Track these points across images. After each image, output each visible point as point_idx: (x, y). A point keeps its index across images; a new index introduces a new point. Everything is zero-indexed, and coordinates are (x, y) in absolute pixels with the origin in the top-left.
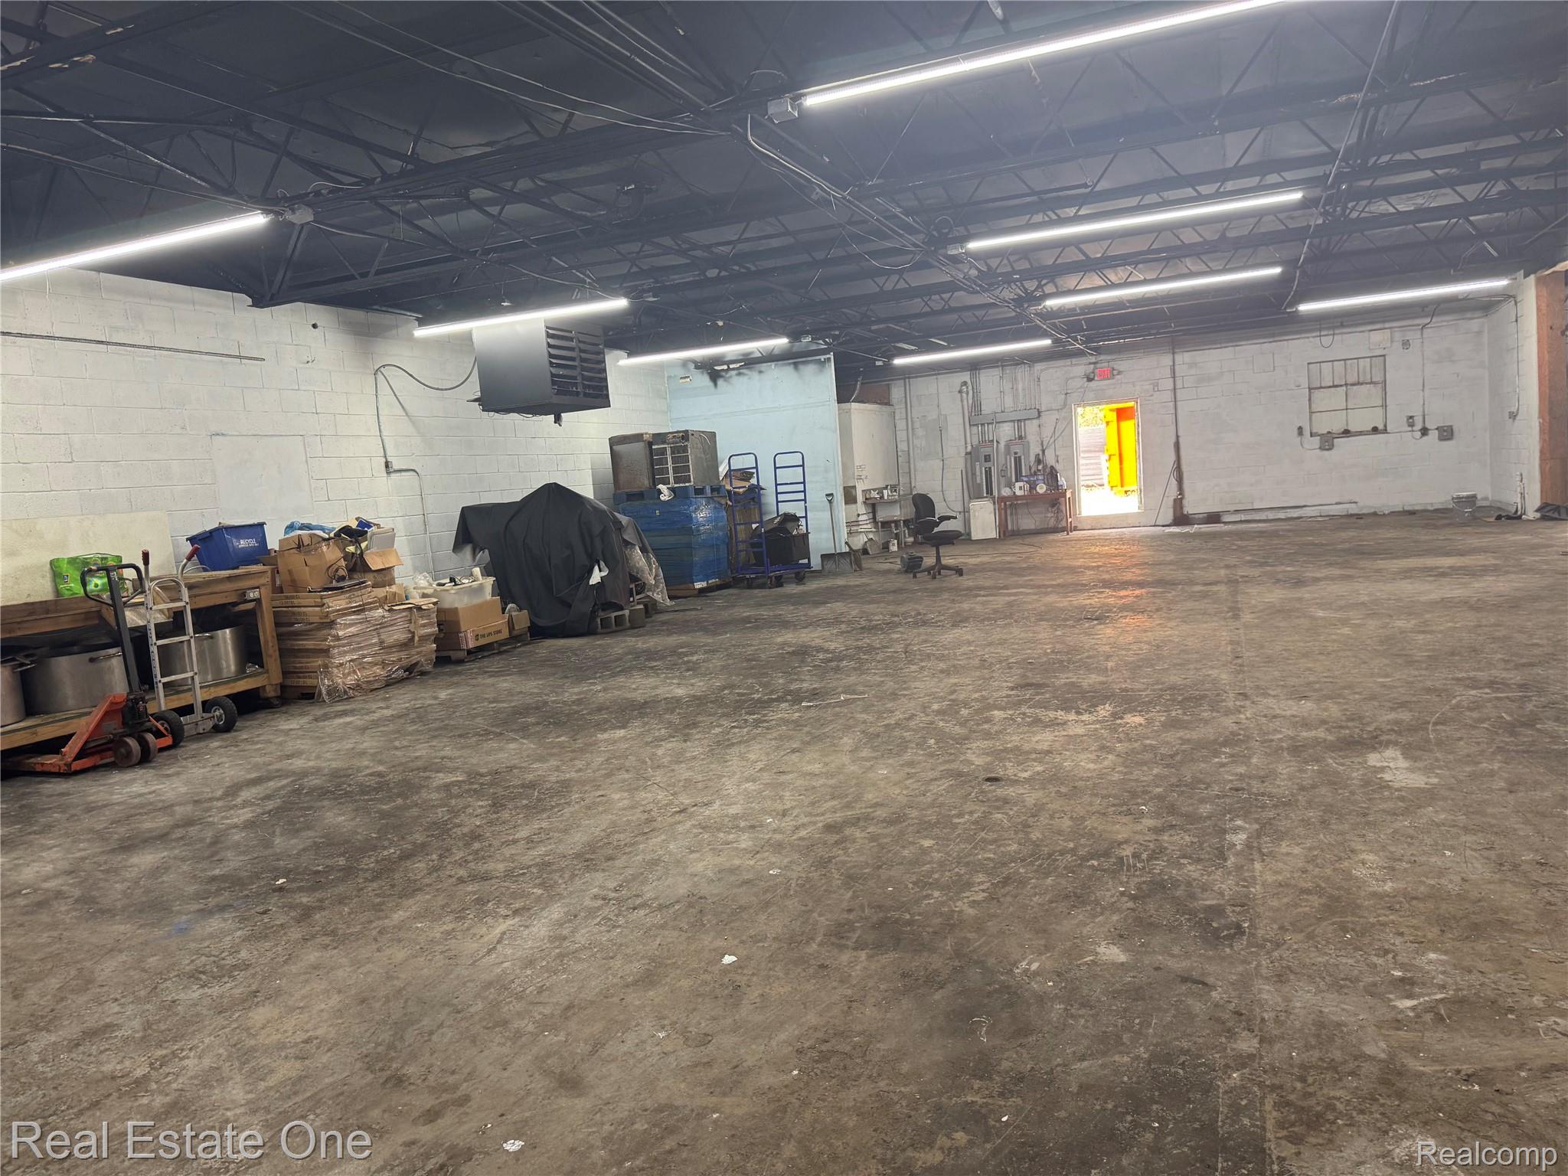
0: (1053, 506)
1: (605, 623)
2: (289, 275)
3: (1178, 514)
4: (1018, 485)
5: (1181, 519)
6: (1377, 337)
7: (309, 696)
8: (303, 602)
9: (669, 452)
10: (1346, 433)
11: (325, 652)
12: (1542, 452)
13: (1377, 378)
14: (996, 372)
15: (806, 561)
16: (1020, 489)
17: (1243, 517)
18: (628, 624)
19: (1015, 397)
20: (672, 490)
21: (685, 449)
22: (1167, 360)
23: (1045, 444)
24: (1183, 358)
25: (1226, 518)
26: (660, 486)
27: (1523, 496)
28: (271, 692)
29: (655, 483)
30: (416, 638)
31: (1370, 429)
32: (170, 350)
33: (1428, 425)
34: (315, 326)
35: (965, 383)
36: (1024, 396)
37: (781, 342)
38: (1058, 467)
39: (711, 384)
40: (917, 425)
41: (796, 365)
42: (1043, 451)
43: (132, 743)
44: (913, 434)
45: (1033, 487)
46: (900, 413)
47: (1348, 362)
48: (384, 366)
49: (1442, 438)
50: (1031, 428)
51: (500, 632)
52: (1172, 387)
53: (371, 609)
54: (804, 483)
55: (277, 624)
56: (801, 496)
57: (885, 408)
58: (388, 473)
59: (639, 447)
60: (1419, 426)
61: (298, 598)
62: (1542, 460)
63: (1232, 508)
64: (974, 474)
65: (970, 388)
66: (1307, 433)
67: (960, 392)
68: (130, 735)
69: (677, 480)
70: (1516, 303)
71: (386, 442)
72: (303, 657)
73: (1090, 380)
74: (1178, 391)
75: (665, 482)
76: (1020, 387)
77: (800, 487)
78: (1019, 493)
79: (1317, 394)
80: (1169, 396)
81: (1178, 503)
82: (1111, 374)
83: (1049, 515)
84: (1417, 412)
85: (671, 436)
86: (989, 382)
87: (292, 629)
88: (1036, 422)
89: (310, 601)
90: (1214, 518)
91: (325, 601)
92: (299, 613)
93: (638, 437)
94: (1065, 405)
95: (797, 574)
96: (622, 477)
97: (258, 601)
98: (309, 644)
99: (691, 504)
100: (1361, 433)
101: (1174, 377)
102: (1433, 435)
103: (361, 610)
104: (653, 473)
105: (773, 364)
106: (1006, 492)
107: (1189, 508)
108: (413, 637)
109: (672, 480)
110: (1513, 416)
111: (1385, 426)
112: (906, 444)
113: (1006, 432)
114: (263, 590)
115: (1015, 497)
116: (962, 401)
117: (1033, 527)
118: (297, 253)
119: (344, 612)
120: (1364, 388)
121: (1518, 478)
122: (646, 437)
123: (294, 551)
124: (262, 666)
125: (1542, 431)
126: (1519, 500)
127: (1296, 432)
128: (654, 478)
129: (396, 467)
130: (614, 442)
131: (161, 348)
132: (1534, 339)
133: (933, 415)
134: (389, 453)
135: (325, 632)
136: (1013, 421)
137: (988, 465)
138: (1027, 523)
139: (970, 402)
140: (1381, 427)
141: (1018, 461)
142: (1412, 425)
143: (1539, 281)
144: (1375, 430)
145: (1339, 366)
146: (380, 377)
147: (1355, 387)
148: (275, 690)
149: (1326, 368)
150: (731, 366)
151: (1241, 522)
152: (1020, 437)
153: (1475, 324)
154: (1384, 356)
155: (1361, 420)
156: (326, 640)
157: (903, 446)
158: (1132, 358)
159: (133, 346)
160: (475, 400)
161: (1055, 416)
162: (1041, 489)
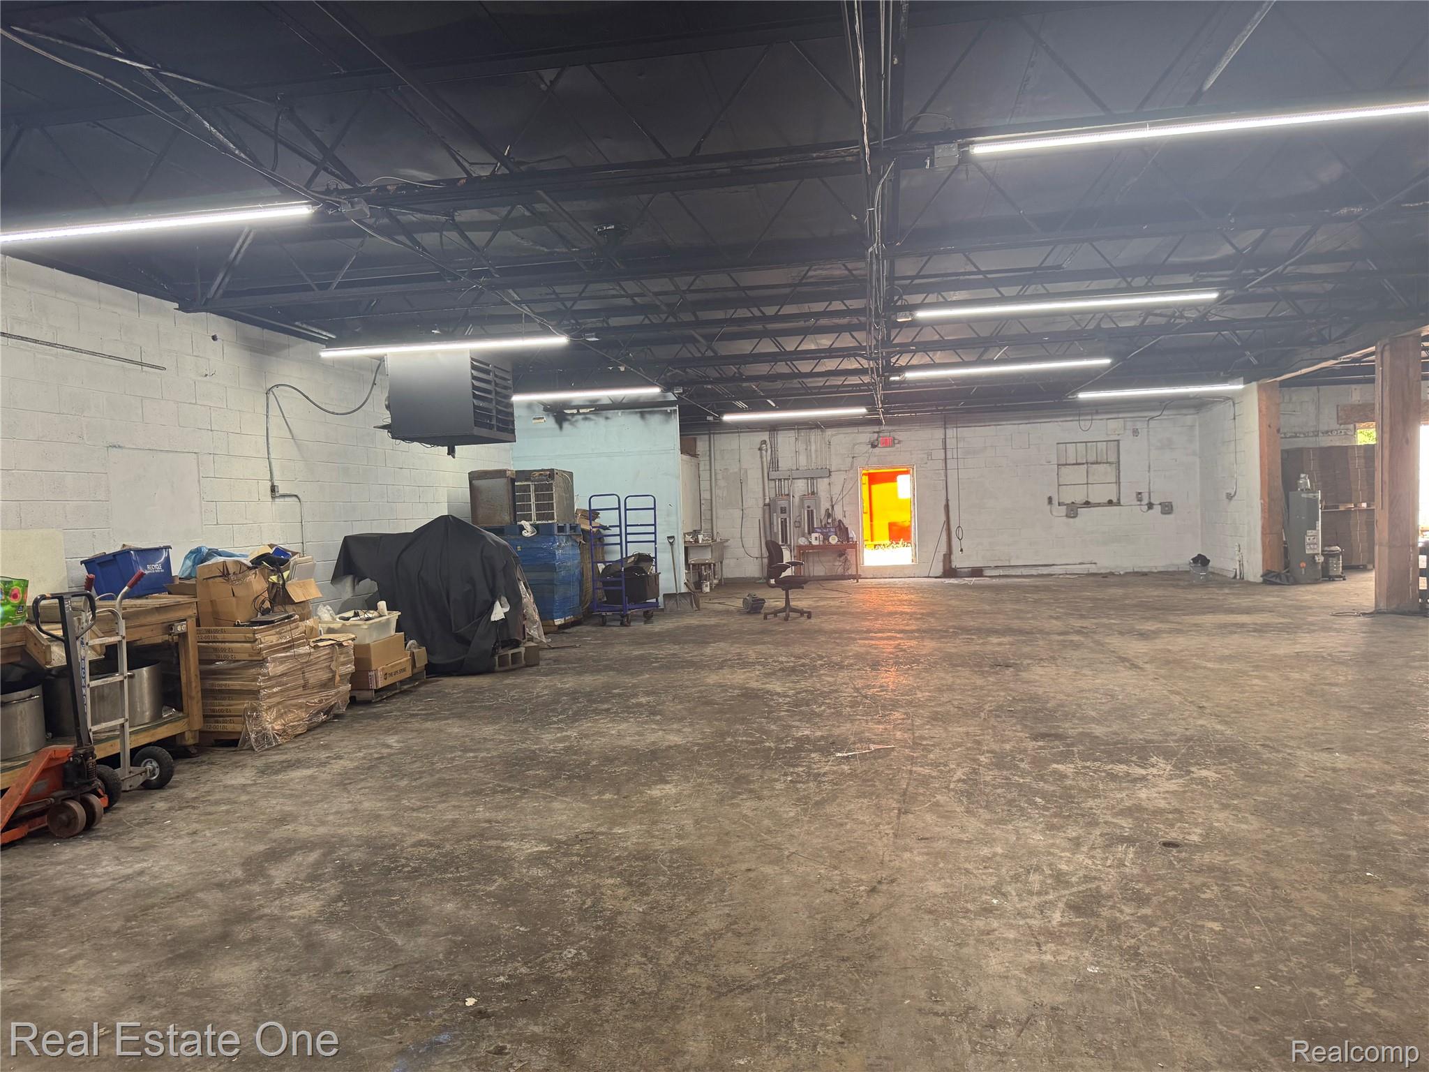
0: (840, 556)
1: (503, 661)
2: (227, 280)
3: (947, 567)
4: (814, 535)
5: (950, 572)
6: (1113, 424)
7: (231, 743)
8: (228, 636)
9: (532, 488)
10: (1087, 504)
11: (254, 694)
12: (1263, 527)
13: (1113, 459)
14: (791, 435)
15: (654, 600)
16: (815, 539)
17: (1001, 572)
18: (524, 662)
19: (809, 456)
20: (535, 526)
21: (550, 487)
22: (939, 433)
23: (834, 500)
24: (951, 432)
25: (987, 573)
26: (523, 522)
27: (1241, 565)
28: (190, 740)
29: (515, 518)
30: (338, 678)
31: (1106, 501)
32: (73, 349)
33: (1152, 501)
34: (214, 338)
35: (764, 442)
36: (817, 457)
37: (654, 391)
38: (846, 522)
39: (556, 426)
40: (719, 477)
41: (642, 415)
42: (833, 507)
43: (77, 807)
44: (716, 485)
45: (826, 538)
46: (704, 465)
47: (1089, 444)
48: (277, 386)
49: (1163, 512)
50: (822, 485)
51: (404, 670)
52: (943, 457)
53: (299, 646)
54: (655, 525)
55: (201, 662)
56: (652, 537)
57: (694, 460)
58: (273, 498)
59: (501, 482)
60: (1145, 501)
61: (223, 632)
62: (1263, 534)
63: (993, 565)
64: (771, 524)
65: (769, 446)
66: (1055, 502)
67: (760, 449)
68: (72, 799)
69: (539, 517)
70: (1234, 404)
71: (273, 464)
72: (224, 699)
73: (874, 446)
74: (948, 461)
75: (528, 518)
76: (813, 448)
77: (651, 529)
78: (815, 543)
79: (1064, 470)
80: (941, 465)
81: (948, 557)
82: (892, 443)
83: (837, 563)
84: (1144, 489)
85: (537, 474)
86: (786, 441)
87: (213, 667)
88: (826, 480)
89: (240, 636)
90: (977, 572)
91: (258, 636)
92: (224, 650)
93: (500, 474)
94: (852, 465)
95: (646, 613)
96: (481, 512)
97: (183, 636)
98: (235, 684)
99: (554, 542)
100: (1099, 505)
101: (945, 449)
102: (1157, 509)
103: (291, 645)
104: (514, 508)
105: (620, 412)
106: (802, 541)
107: (958, 562)
108: (334, 677)
109: (534, 517)
110: (1230, 497)
111: (1119, 500)
112: (709, 493)
113: (800, 487)
114: (189, 621)
115: (811, 546)
116: (761, 457)
117: (822, 574)
118: (240, 256)
119: (274, 649)
120: (1101, 468)
121: (1237, 549)
122: (508, 473)
123: (220, 579)
124: (180, 709)
125: (1263, 511)
126: (1238, 567)
127: (1046, 501)
128: (515, 515)
129: (281, 491)
130: (474, 476)
131: (64, 347)
132: (1257, 434)
133: (734, 468)
134: (275, 478)
135: (253, 671)
136: (807, 478)
137: (784, 516)
138: (818, 569)
139: (769, 458)
140: (1115, 500)
141: (810, 514)
142: (1140, 500)
143: (1259, 387)
144: (1110, 503)
145: (1081, 447)
146: (271, 396)
147: (1094, 466)
148: (194, 738)
149: (1071, 448)
150: (581, 411)
151: (1000, 576)
152: (813, 493)
153: (1189, 419)
154: (1118, 441)
155: (1100, 493)
156: (255, 680)
157: (706, 495)
158: (910, 430)
159: (36, 341)
160: (384, 427)
161: (842, 476)
162: (834, 540)
